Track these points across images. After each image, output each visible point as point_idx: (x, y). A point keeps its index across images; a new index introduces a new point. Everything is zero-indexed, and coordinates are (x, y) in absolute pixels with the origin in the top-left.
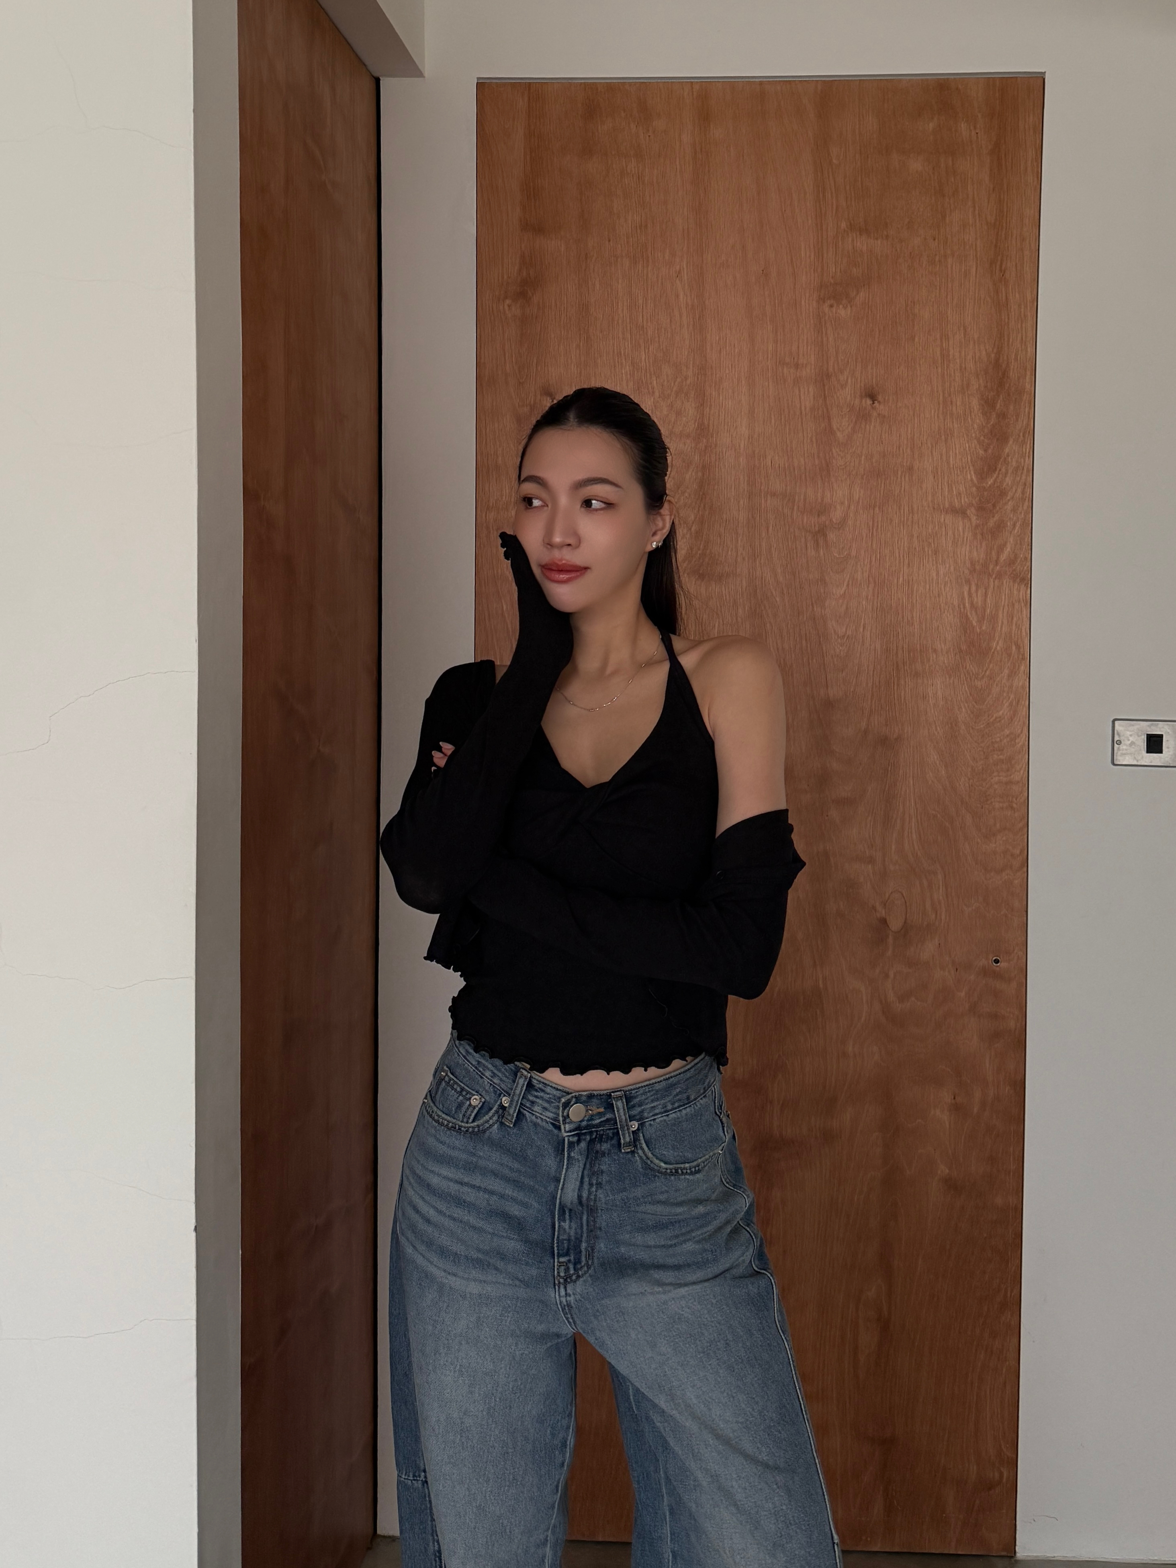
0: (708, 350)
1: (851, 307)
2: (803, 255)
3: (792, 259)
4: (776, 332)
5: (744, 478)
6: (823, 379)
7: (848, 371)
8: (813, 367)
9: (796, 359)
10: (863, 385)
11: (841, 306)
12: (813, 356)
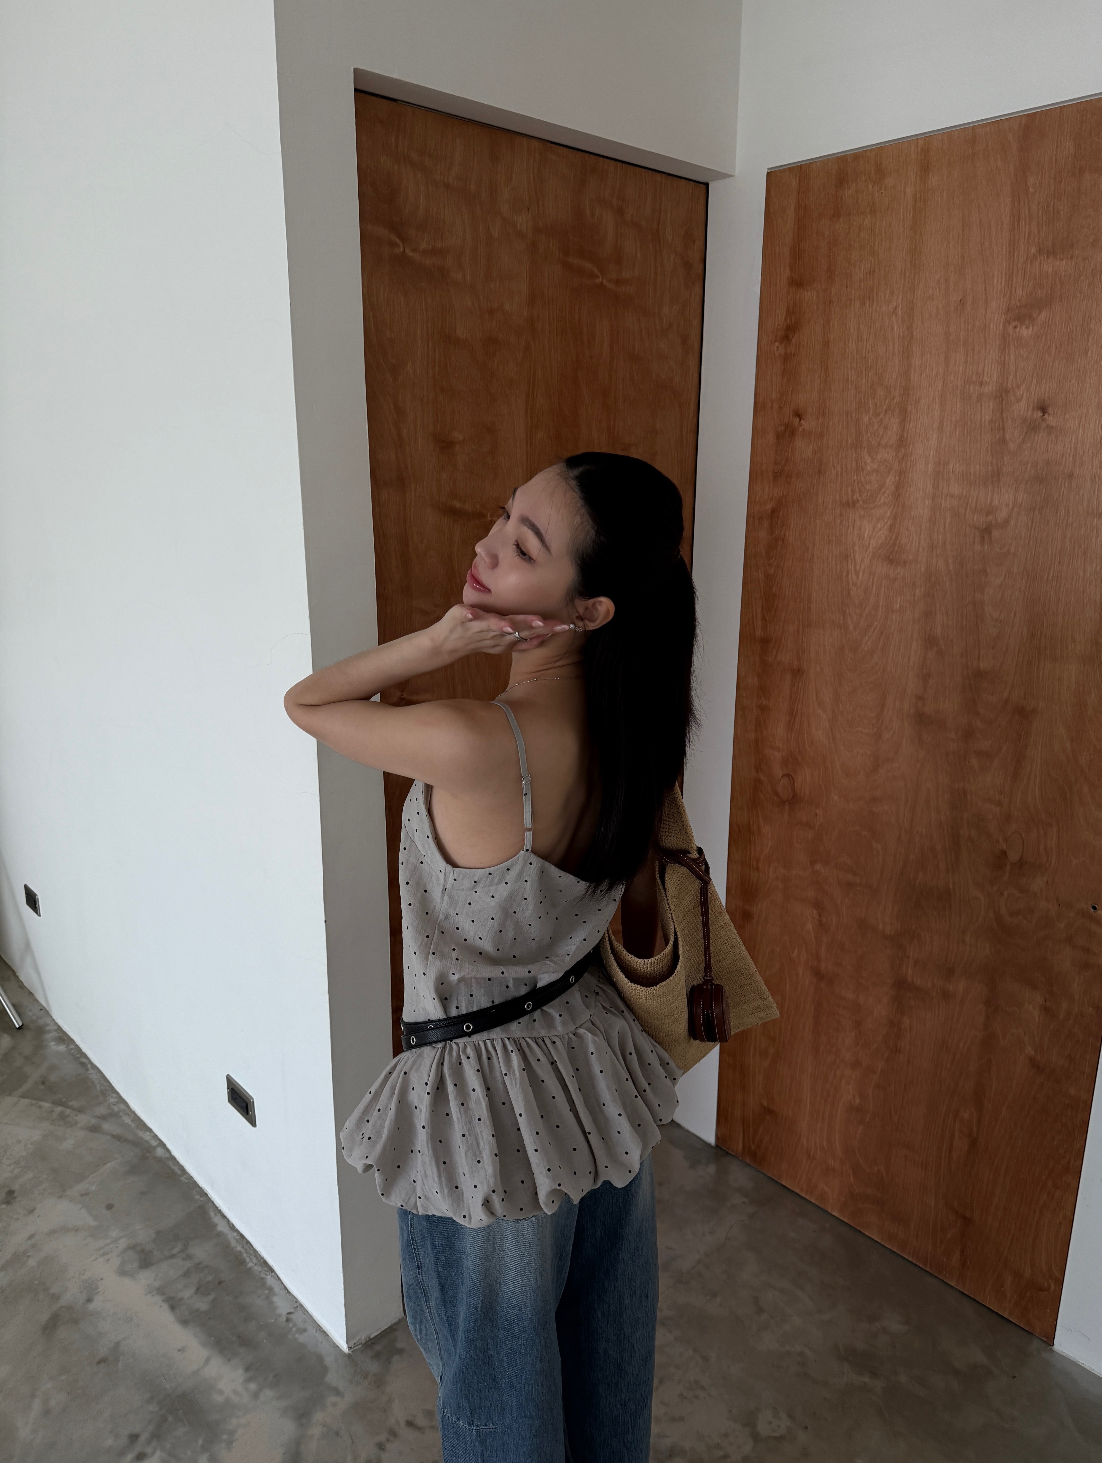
0: (912, 374)
1: (1033, 326)
2: (995, 282)
3: (985, 287)
4: (967, 354)
5: (930, 482)
6: (1002, 395)
7: (1024, 386)
8: (995, 384)
9: (981, 377)
10: (1036, 401)
11: (1024, 327)
12: (995, 376)
